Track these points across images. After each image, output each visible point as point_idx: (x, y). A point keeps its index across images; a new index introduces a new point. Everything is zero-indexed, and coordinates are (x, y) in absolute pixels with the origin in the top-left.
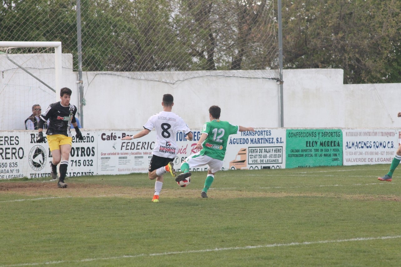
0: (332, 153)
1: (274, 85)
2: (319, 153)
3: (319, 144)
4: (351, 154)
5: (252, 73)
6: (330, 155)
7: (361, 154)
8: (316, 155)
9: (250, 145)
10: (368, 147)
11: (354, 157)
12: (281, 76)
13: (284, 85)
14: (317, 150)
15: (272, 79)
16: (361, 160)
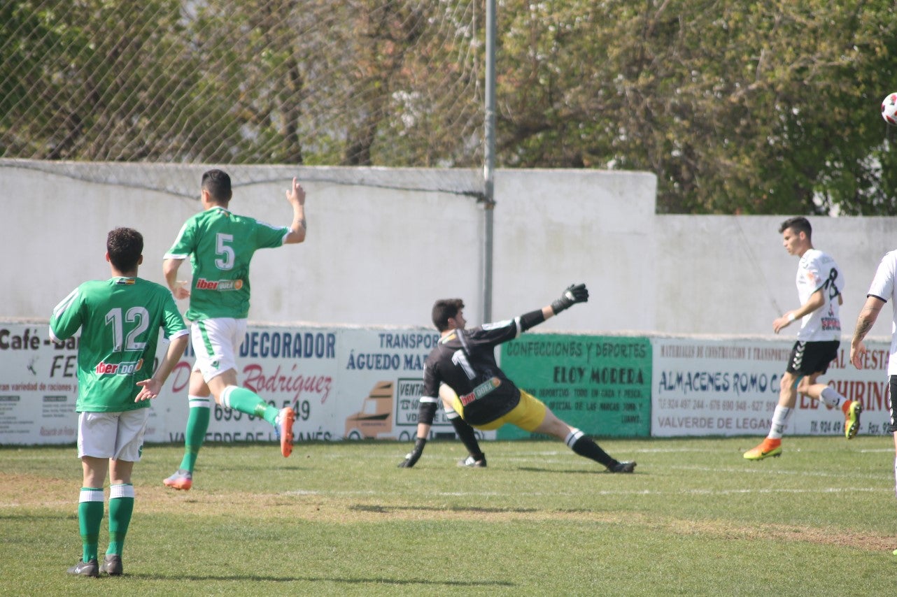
0: (622, 400)
1: (469, 211)
2: (589, 399)
3: (588, 374)
4: (673, 404)
5: (411, 174)
6: (616, 408)
7: (700, 405)
8: (579, 406)
9: (403, 372)
10: (718, 388)
11: (680, 413)
12: (490, 186)
13: (498, 211)
14: (582, 392)
15: (467, 194)
16: (699, 423)
